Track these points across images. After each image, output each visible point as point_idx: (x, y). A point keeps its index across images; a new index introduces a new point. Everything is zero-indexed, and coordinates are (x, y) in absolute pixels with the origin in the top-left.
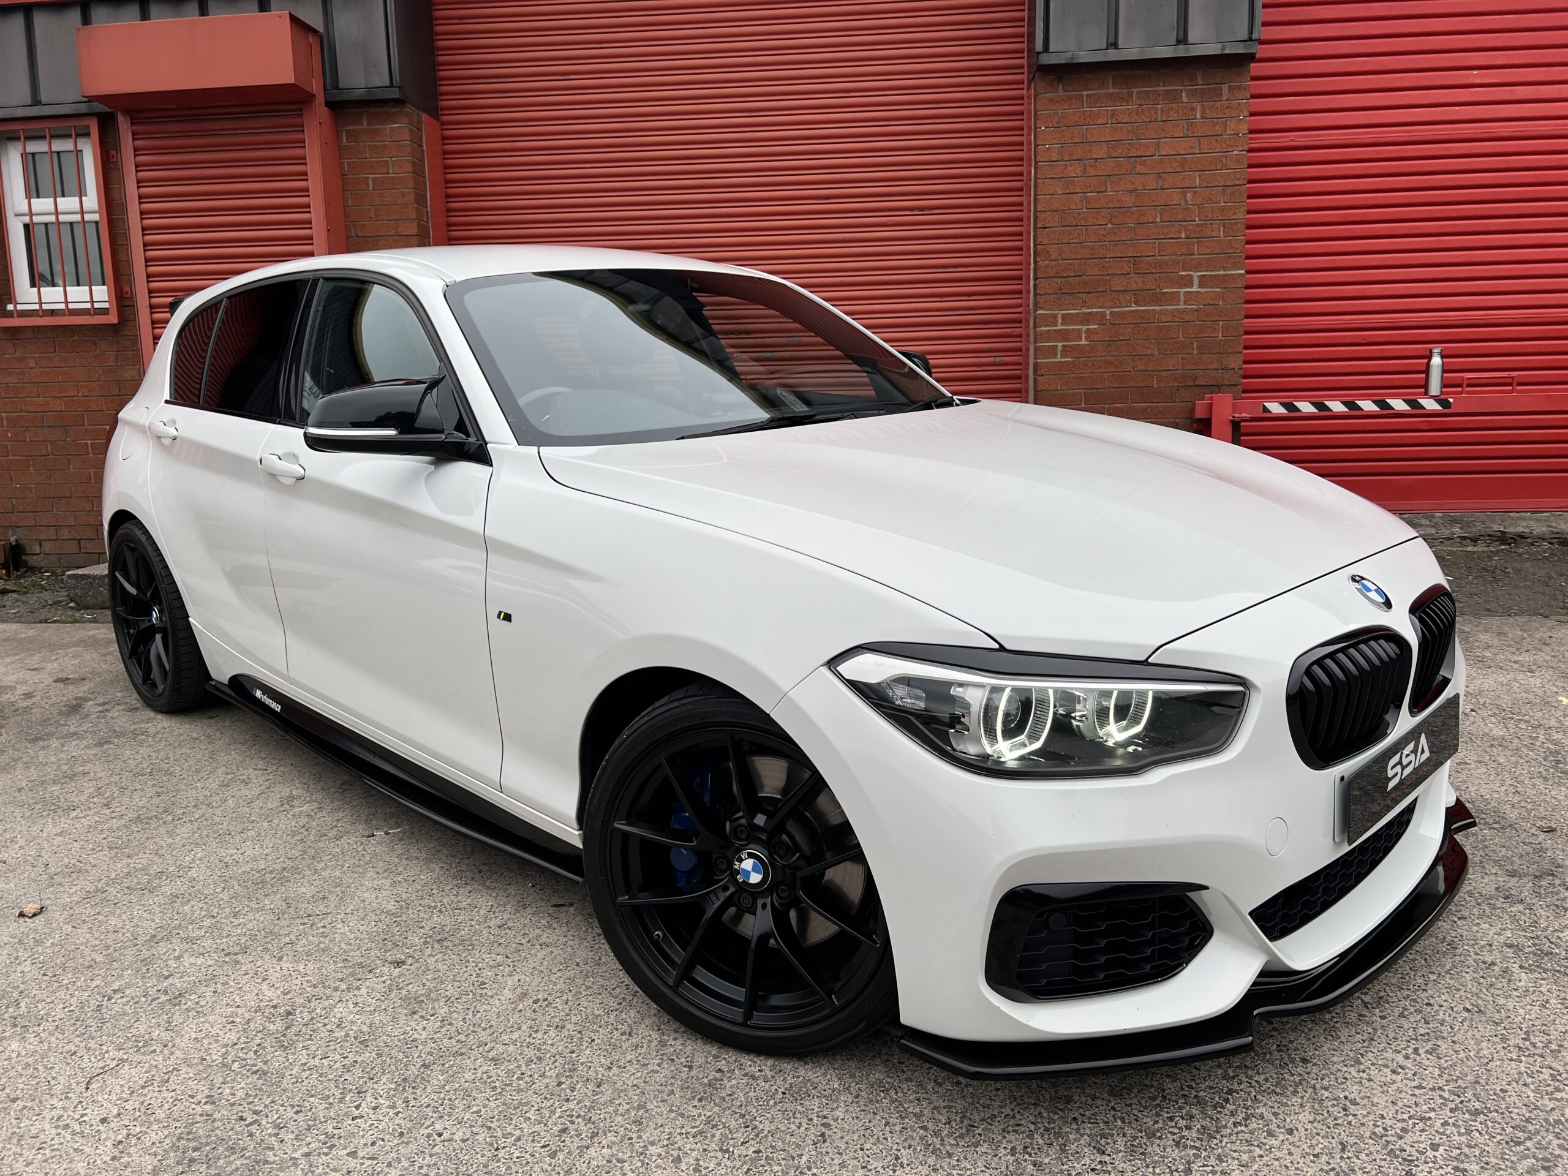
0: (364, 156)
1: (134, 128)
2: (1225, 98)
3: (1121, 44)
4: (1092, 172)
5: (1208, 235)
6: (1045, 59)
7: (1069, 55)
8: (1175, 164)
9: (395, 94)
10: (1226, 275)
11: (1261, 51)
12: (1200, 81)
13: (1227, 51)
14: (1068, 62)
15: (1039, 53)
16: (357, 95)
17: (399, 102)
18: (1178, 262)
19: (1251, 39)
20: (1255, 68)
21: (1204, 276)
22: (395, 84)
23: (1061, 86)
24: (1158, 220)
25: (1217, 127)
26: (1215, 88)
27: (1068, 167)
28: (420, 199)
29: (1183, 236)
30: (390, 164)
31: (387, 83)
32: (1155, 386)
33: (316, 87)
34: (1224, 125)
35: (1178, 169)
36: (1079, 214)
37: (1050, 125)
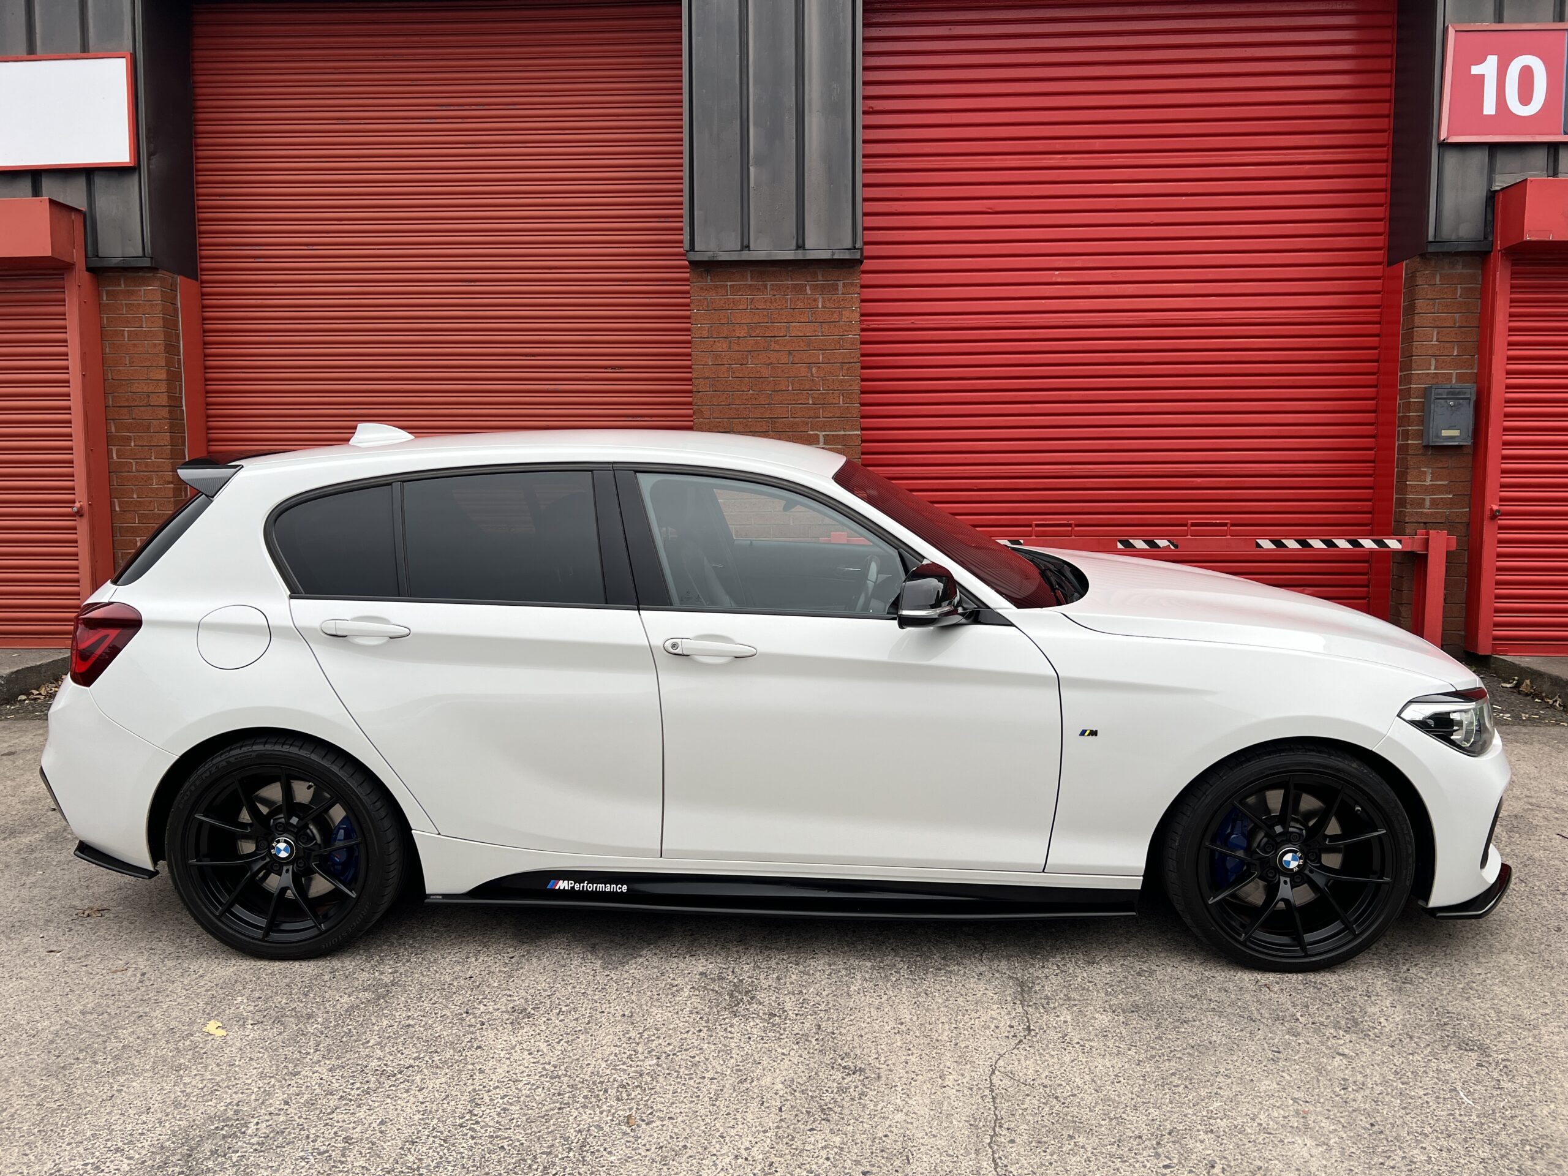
0: (121, 312)
2: (840, 293)
3: (752, 247)
4: (736, 348)
5: (830, 402)
6: (693, 257)
7: (712, 254)
8: (802, 344)
9: (147, 263)
10: (845, 435)
12: (820, 278)
13: (836, 257)
14: (712, 259)
15: (687, 251)
16: (114, 262)
18: (807, 423)
19: (855, 248)
21: (828, 435)
22: (146, 255)
23: (709, 277)
24: (790, 388)
25: (835, 316)
26: (832, 284)
27: (717, 343)
28: (171, 348)
29: (811, 402)
30: (144, 320)
31: (140, 254)
32: (792, 524)
33: (78, 256)
34: (840, 313)
35: (805, 348)
36: (726, 382)
37: (701, 309)
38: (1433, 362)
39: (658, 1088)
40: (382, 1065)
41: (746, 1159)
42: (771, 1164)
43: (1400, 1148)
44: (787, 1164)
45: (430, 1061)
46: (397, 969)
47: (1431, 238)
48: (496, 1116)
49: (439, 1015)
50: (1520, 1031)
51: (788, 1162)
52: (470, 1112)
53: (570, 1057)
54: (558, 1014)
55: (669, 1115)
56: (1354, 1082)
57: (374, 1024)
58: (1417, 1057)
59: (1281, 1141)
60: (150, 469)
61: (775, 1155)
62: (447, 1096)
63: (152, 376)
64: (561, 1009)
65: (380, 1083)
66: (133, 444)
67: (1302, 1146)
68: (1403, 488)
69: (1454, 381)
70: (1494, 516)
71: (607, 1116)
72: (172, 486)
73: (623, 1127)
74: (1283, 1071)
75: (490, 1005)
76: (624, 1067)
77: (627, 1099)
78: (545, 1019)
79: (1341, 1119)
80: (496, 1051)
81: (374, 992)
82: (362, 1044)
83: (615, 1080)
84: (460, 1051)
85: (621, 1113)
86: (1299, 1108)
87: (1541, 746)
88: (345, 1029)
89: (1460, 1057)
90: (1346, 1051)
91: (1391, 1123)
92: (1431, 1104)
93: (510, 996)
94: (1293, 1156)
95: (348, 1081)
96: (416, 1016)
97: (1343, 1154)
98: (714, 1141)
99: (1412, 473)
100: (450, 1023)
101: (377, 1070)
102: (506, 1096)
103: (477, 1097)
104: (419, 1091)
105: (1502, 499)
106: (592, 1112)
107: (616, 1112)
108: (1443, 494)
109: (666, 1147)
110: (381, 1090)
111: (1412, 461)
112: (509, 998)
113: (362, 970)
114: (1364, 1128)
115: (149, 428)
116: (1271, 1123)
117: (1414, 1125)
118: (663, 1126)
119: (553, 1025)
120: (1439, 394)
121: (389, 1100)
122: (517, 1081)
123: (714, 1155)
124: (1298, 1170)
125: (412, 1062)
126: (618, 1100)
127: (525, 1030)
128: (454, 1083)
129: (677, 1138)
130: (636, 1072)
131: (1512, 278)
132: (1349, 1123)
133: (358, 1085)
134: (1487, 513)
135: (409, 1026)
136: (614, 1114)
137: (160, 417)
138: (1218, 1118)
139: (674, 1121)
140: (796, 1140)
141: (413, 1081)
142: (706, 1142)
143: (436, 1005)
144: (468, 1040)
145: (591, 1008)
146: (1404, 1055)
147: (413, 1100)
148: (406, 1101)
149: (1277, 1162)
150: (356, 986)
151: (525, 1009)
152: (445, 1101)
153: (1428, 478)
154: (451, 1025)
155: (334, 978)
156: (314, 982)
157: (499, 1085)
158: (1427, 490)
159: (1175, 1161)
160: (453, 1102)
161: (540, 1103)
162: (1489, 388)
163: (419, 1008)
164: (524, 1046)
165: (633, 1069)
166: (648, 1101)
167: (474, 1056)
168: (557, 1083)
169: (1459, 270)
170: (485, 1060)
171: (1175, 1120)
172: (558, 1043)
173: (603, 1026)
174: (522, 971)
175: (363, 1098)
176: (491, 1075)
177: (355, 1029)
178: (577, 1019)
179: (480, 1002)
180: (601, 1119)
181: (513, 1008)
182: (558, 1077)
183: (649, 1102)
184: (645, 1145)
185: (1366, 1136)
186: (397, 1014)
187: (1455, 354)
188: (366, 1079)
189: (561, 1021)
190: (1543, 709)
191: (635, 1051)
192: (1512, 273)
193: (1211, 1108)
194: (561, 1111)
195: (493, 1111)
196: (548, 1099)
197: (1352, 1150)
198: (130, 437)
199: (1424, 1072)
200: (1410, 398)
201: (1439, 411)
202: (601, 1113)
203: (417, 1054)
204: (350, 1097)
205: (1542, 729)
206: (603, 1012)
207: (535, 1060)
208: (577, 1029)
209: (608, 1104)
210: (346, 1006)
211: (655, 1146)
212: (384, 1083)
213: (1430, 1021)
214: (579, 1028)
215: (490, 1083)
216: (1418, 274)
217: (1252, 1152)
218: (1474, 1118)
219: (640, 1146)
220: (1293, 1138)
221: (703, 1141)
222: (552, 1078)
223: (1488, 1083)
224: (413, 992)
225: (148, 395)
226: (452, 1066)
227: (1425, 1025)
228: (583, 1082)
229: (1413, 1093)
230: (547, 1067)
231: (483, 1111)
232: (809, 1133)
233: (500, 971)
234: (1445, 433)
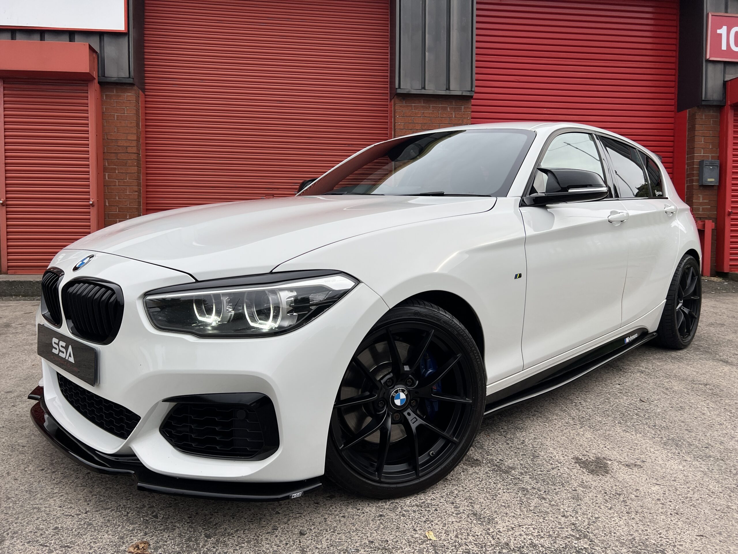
0: (113, 105)
1: (5, 85)
2: (463, 111)
3: (426, 88)
6: (399, 91)
7: (407, 90)
9: (131, 81)
11: (475, 96)
12: (454, 104)
13: (464, 94)
14: (407, 93)
15: (397, 89)
16: (113, 80)
17: (132, 85)
19: (472, 91)
20: (473, 102)
22: (130, 77)
23: (404, 102)
25: (460, 121)
26: (459, 107)
28: (138, 125)
30: (125, 110)
31: (127, 75)
33: (95, 75)
34: (463, 120)
37: (401, 116)
38: (702, 151)
47: (703, 99)
60: (126, 185)
63: (129, 138)
66: (117, 172)
69: (711, 159)
70: (730, 214)
72: (137, 193)
99: (695, 196)
105: (732, 207)
108: (707, 206)
111: (695, 192)
115: (126, 163)
120: (706, 164)
131: (735, 117)
134: (727, 213)
137: (132, 159)
153: (701, 199)
158: (701, 204)
162: (726, 162)
169: (711, 113)
187: (711, 147)
192: (735, 115)
198: (116, 168)
200: (694, 165)
201: (707, 171)
216: (696, 114)
225: (127, 147)
234: (709, 180)
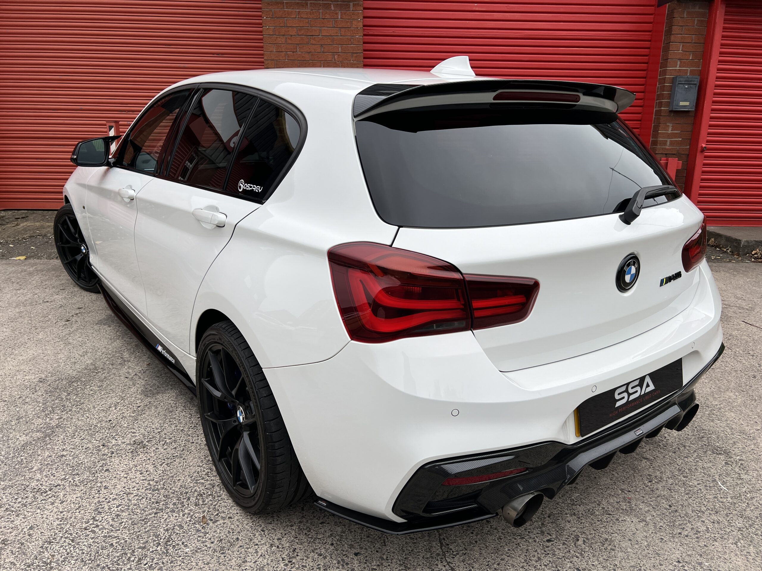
2: (351, 10)
4: (290, 42)
8: (329, 41)
25: (348, 24)
26: (347, 4)
27: (278, 39)
34: (351, 22)
35: (331, 43)
36: (284, 62)
37: (269, 16)
38: (679, 63)
39: (223, 495)
40: (39, 485)
41: (278, 547)
42: (294, 550)
43: (689, 522)
44: (305, 550)
45: (72, 481)
46: (62, 416)
48: (111, 521)
49: (84, 448)
50: (746, 441)
51: (306, 548)
52: (94, 518)
53: (167, 475)
54: (163, 445)
55: (229, 516)
56: (656, 477)
57: (39, 455)
58: (690, 459)
59: (617, 520)
61: (297, 543)
62: (80, 507)
64: (166, 441)
65: (35, 498)
67: (630, 523)
68: (656, 134)
69: (688, 75)
70: (703, 150)
71: (187, 518)
73: (197, 526)
74: (613, 471)
75: (120, 440)
76: (203, 481)
77: (202, 505)
78: (155, 448)
79: (651, 503)
80: (118, 472)
81: (43, 432)
82: (28, 470)
83: (195, 491)
84: (94, 473)
85: (197, 515)
86: (626, 495)
87: (725, 273)
88: (19, 459)
89: (714, 459)
90: (648, 456)
91: (681, 505)
92: (703, 490)
93: (134, 433)
94: (626, 530)
95: (13, 497)
96: (68, 448)
97: (655, 527)
98: (257, 534)
99: (662, 125)
100: (90, 453)
101: (35, 488)
102: (120, 505)
103: (100, 507)
104: (60, 503)
105: (708, 141)
106: (177, 515)
107: (194, 514)
108: (677, 138)
109: (225, 540)
110: (35, 503)
111: (662, 120)
112: (133, 435)
113: (39, 417)
114: (666, 509)
116: (610, 507)
117: (695, 505)
118: (224, 523)
119: (159, 453)
120: (680, 81)
121: (39, 511)
122: (129, 493)
123: (257, 545)
124: (630, 540)
125: (60, 482)
126: (196, 505)
127: (140, 457)
128: (86, 497)
129: (233, 533)
130: (210, 484)
131: (725, 15)
132: (656, 505)
133: (20, 500)
134: (699, 149)
135: (63, 456)
136: (192, 516)
138: (577, 504)
139: (232, 520)
140: (312, 531)
141: (58, 496)
142: (252, 535)
143: (83, 441)
144: (101, 465)
145: (185, 440)
146: (682, 458)
147: (55, 510)
148: (50, 511)
149: (616, 535)
150: (33, 428)
151: (142, 442)
152: (77, 511)
153: (670, 129)
154: (91, 455)
155: (18, 423)
156: (4, 426)
157: (117, 497)
158: (669, 136)
159: (554, 536)
160: (83, 511)
161: (143, 510)
162: (707, 79)
163: (72, 443)
164: (138, 468)
165: (208, 482)
166: (215, 505)
167: (103, 477)
168: (156, 494)
169: (697, 9)
170: (110, 480)
171: (552, 507)
172: (161, 465)
173: (192, 452)
174: (144, 415)
175: (21, 510)
176: (112, 490)
177: (26, 459)
178: (175, 448)
179: (113, 438)
180: (183, 520)
181: (135, 441)
182: (158, 490)
183: (217, 506)
184: (210, 539)
185: (667, 514)
186: (56, 448)
187: (691, 58)
188: (26, 495)
189: (164, 450)
190: (721, 254)
191: (211, 469)
192: (726, 12)
193: (573, 498)
194: (156, 515)
195: (109, 517)
196: (149, 507)
197: (661, 524)
199: (695, 469)
200: (665, 83)
201: (680, 91)
202: (184, 515)
203: (64, 476)
204: (13, 509)
205: (724, 264)
206: (193, 443)
207: (144, 478)
208: (174, 455)
209: (189, 509)
210: (23, 443)
211: (217, 539)
212: (38, 498)
213: (693, 435)
214: (176, 454)
215: (111, 496)
216: (675, 11)
217: (601, 528)
218: (729, 499)
219: (207, 540)
220: (624, 517)
221: (250, 534)
222: (153, 491)
223: (733, 476)
224: (70, 431)
226: (86, 484)
227: (690, 439)
228: (174, 493)
229: (691, 484)
230: (151, 483)
231: (102, 517)
232: (320, 525)
233: (130, 416)
234: (682, 104)
